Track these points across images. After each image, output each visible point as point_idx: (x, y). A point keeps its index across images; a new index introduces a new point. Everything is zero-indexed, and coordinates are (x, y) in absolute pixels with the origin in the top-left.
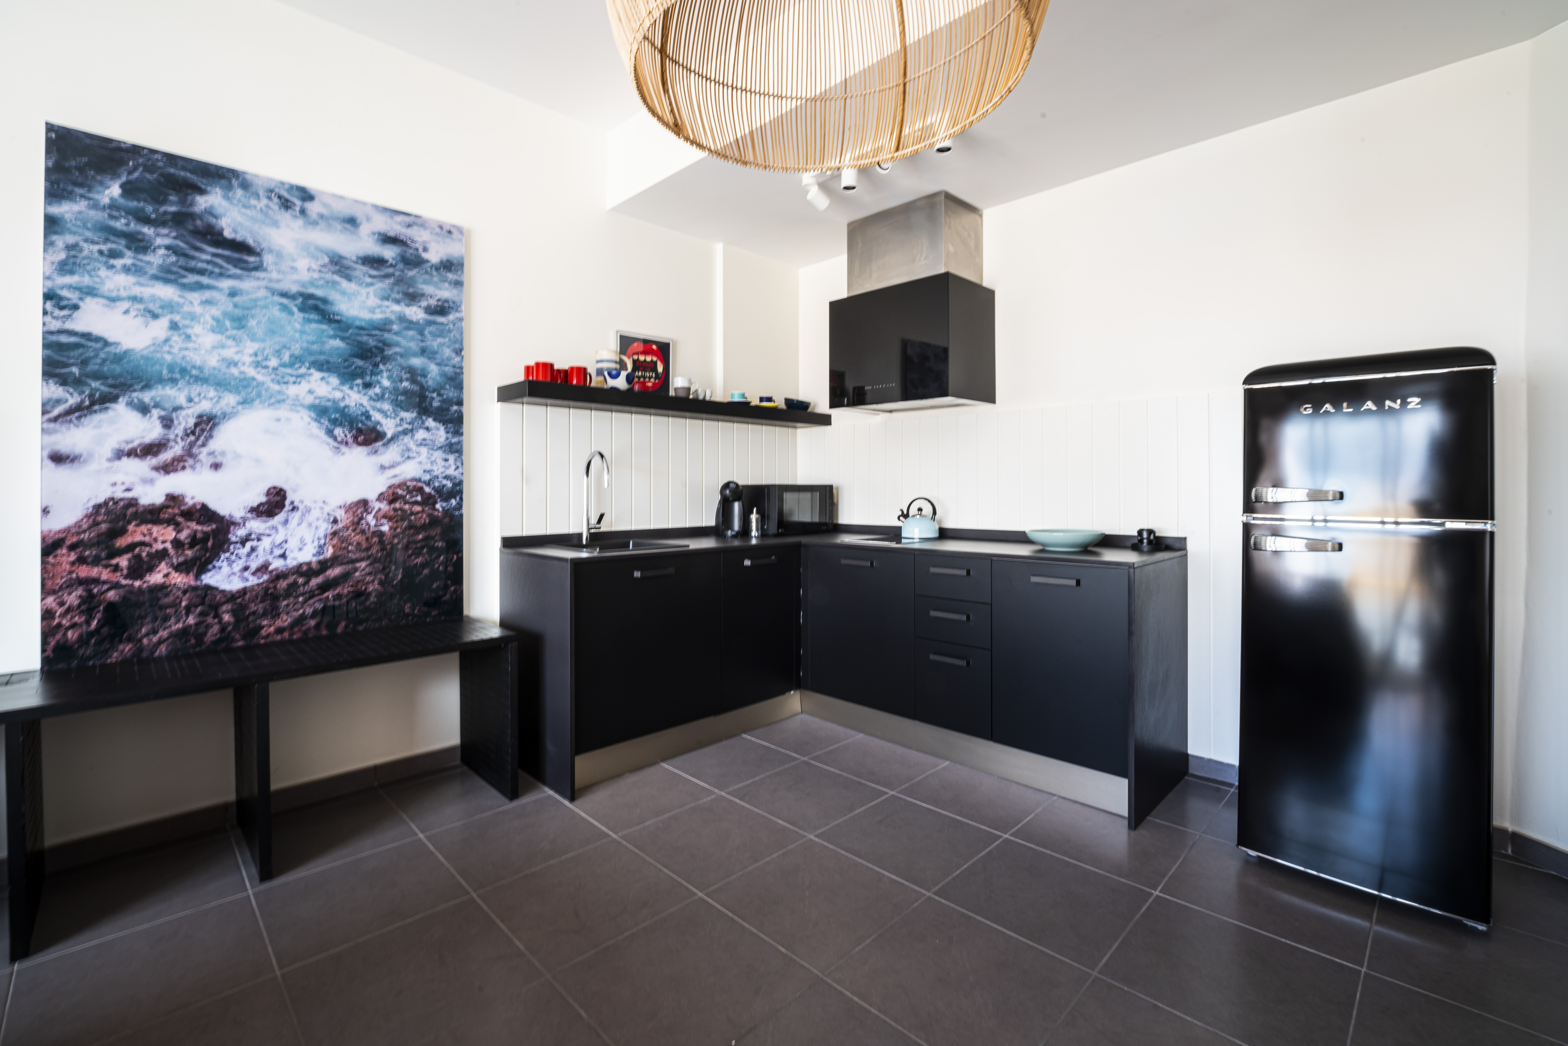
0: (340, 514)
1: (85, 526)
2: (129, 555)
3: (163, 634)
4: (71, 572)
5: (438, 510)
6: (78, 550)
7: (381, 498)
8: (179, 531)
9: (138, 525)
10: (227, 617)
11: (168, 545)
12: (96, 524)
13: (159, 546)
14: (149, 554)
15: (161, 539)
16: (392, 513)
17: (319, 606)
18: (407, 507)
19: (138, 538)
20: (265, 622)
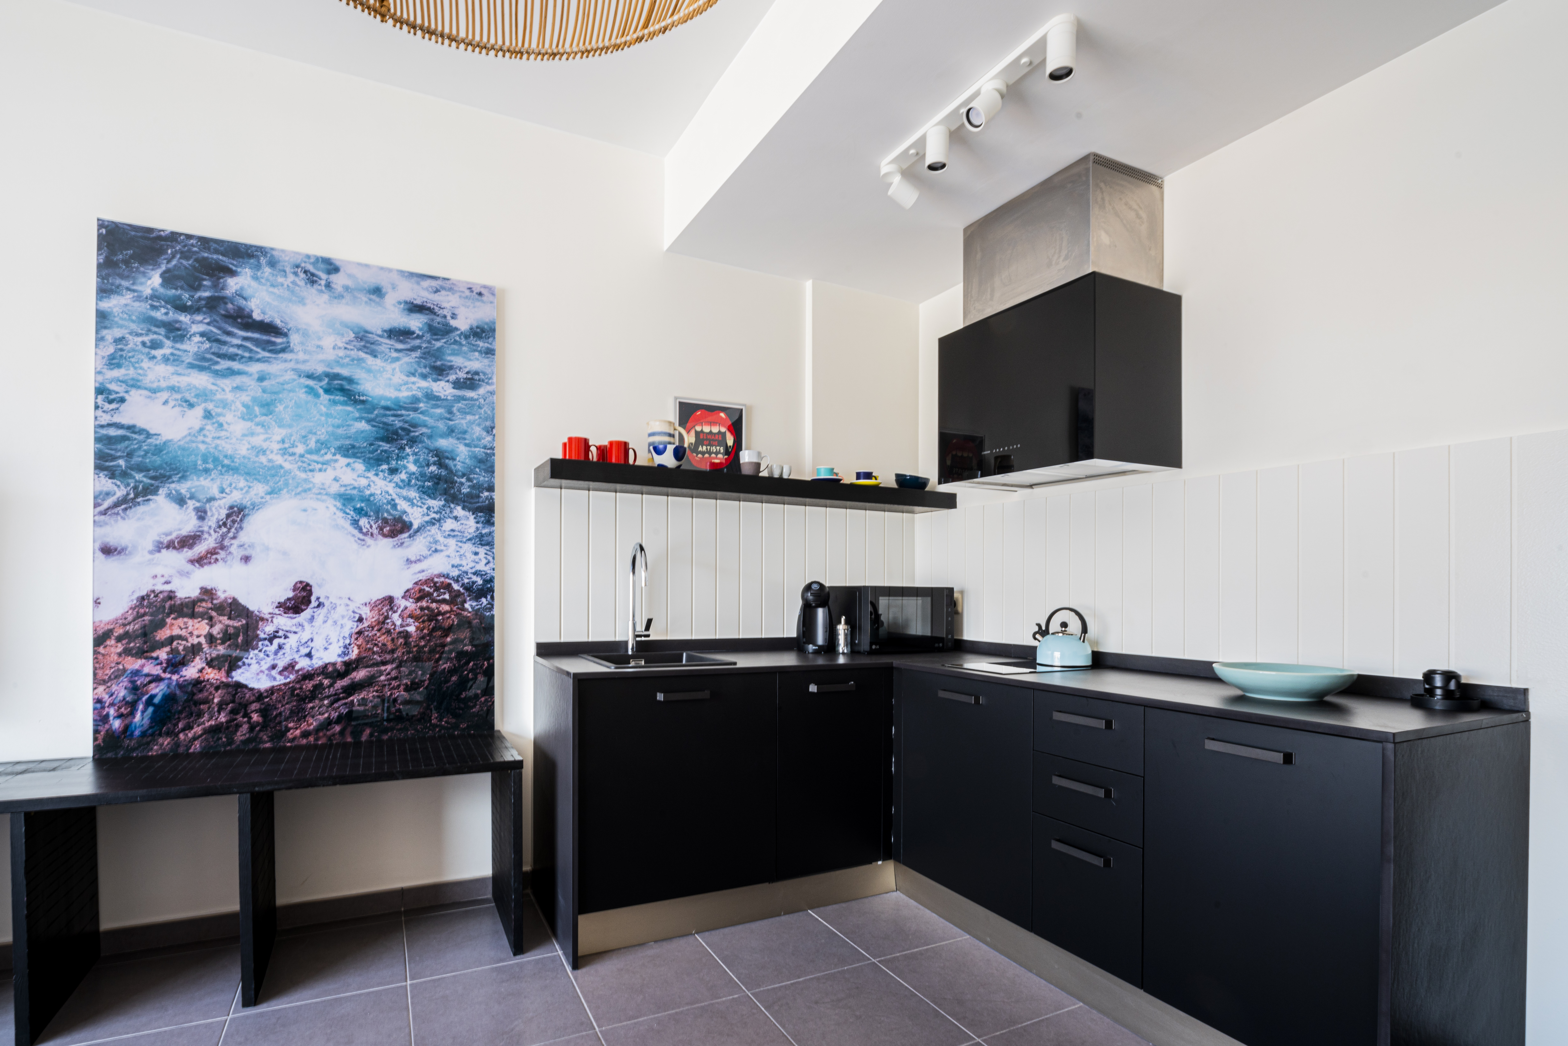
0: (366, 612)
1: (130, 618)
2: (168, 649)
3: (198, 730)
4: (118, 663)
5: (467, 610)
6: (124, 642)
7: (407, 595)
8: (212, 626)
9: (175, 619)
10: (255, 717)
11: (202, 640)
12: (139, 616)
13: (196, 641)
14: (185, 648)
15: (196, 633)
16: (418, 612)
17: (344, 710)
18: (434, 605)
19: (176, 632)
20: (291, 725)
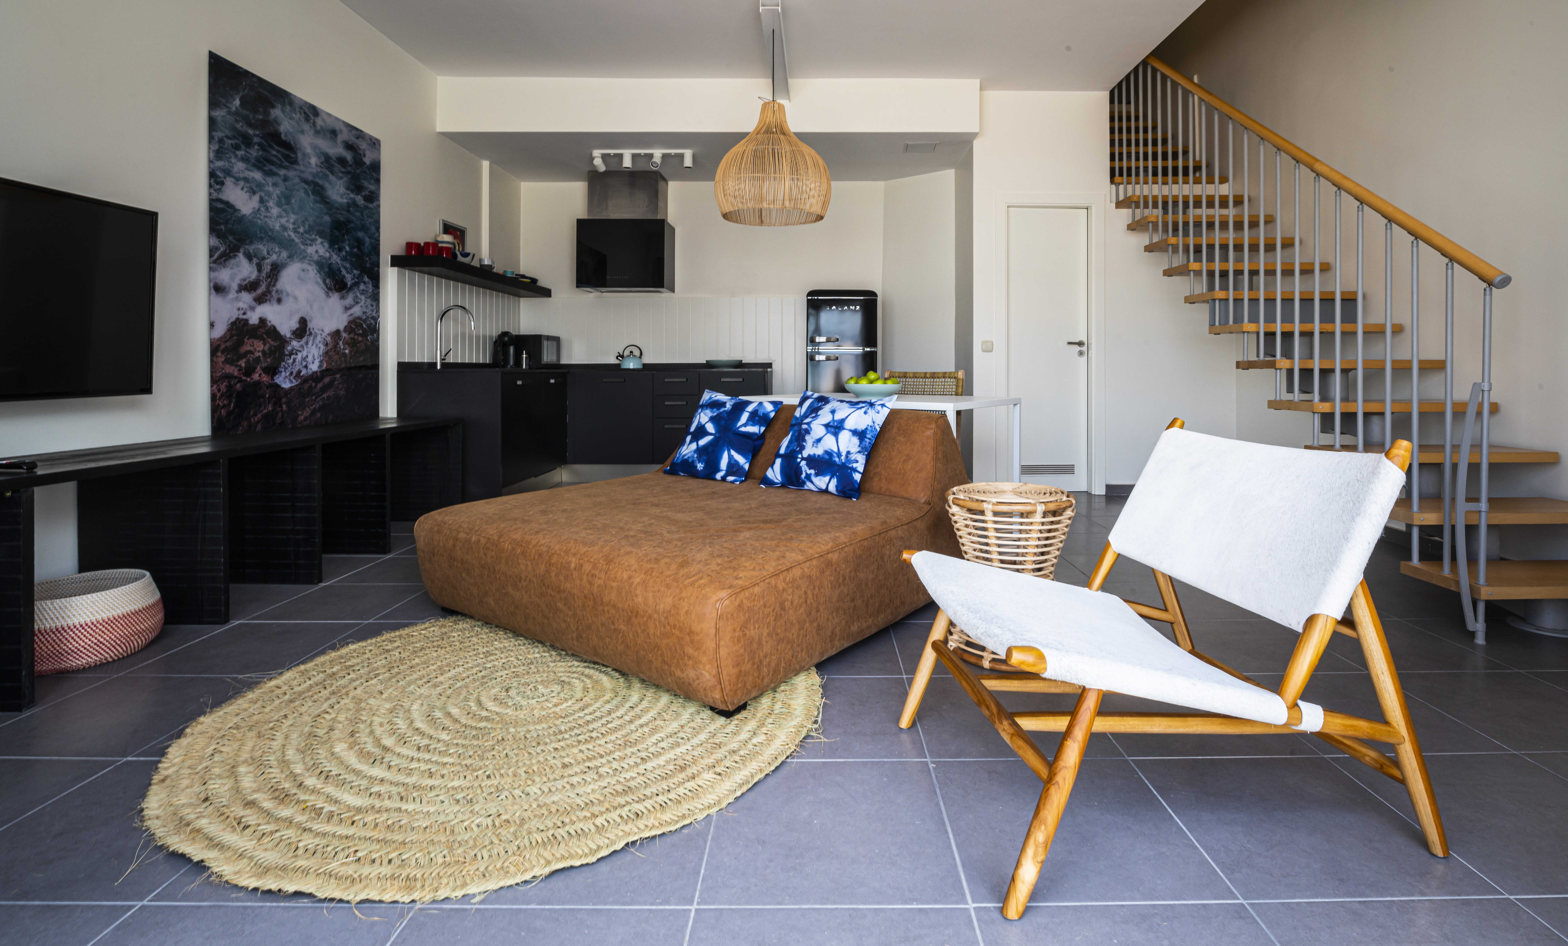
0: (329, 339)
1: (228, 337)
2: (244, 360)
3: (259, 416)
4: (223, 369)
5: (368, 340)
6: (225, 354)
7: (346, 329)
8: (265, 345)
9: (248, 339)
10: (284, 407)
11: (260, 354)
12: (232, 336)
13: (257, 354)
14: (253, 359)
15: (257, 349)
16: (349, 341)
17: (321, 403)
18: (356, 337)
19: (249, 348)
20: (300, 413)
